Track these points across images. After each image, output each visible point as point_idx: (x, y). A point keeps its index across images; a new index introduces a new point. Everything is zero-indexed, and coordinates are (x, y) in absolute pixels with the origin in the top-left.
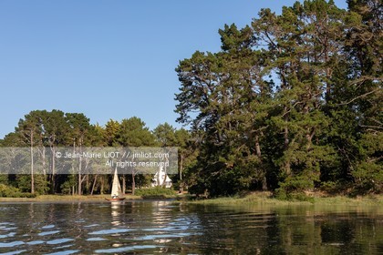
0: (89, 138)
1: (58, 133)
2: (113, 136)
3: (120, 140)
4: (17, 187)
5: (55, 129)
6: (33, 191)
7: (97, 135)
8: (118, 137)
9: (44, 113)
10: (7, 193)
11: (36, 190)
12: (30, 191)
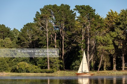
0: (95, 25)
1: (66, 22)
2: (114, 24)
3: (121, 26)
4: (36, 65)
5: (64, 19)
6: (49, 67)
7: (101, 23)
8: (118, 24)
9: (55, 6)
10: (30, 69)
11: (51, 67)
12: (46, 68)
